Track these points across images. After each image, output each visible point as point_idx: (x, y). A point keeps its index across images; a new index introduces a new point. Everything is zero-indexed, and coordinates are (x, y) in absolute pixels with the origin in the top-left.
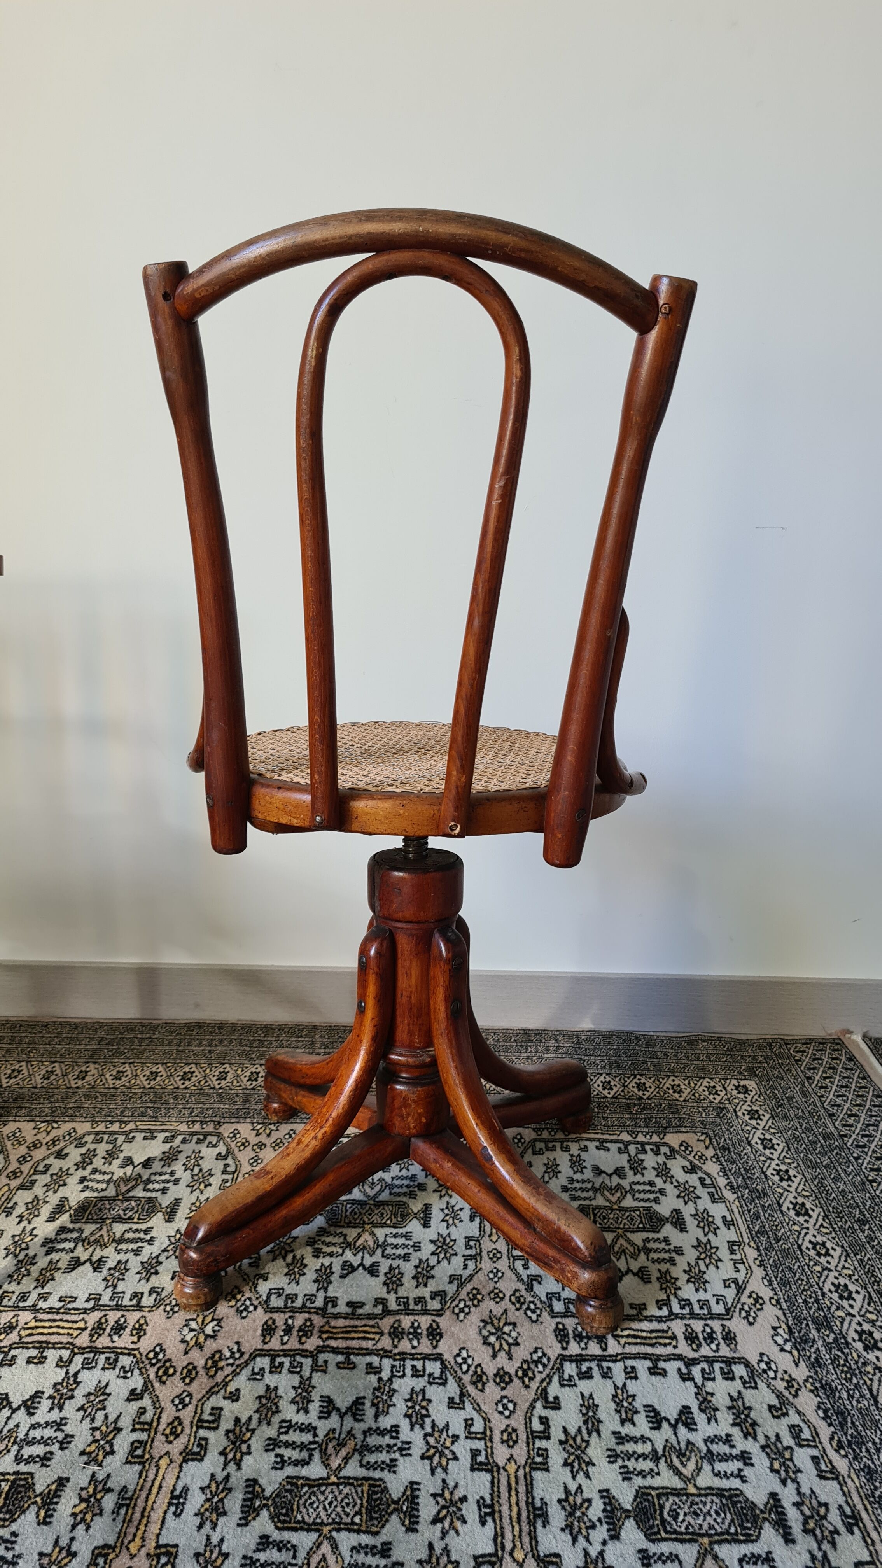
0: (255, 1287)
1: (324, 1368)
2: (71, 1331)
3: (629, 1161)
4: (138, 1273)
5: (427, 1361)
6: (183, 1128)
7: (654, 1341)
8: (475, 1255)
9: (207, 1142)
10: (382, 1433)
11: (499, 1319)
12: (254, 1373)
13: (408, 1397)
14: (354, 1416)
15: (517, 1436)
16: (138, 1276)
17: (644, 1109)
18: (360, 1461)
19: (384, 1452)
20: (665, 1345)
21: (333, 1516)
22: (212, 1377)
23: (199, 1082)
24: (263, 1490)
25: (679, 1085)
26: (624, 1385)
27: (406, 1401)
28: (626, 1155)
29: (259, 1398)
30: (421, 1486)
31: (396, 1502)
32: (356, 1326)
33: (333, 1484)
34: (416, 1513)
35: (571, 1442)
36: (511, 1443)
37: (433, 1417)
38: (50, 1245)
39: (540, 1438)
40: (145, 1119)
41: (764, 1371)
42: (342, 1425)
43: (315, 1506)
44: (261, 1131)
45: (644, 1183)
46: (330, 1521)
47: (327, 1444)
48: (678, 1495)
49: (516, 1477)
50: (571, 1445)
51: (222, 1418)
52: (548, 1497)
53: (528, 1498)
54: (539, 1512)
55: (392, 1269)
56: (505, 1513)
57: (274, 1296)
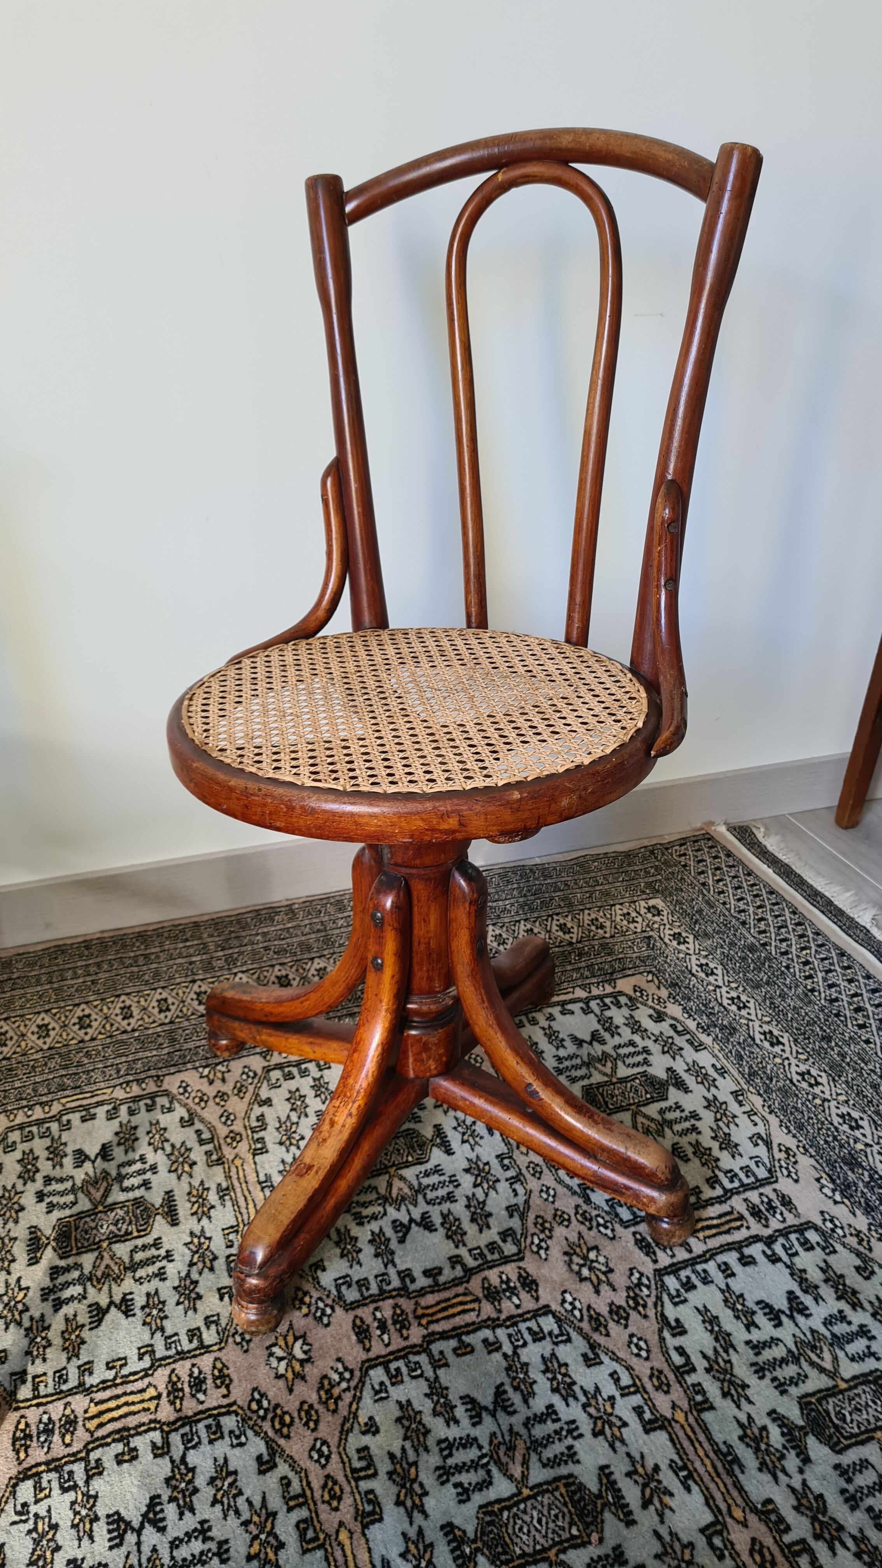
0: (318, 1283)
1: (443, 1361)
2: (145, 1405)
3: (599, 1021)
4: (178, 1303)
5: (539, 1319)
6: (119, 1094)
7: (727, 1227)
8: (517, 1176)
9: (158, 1107)
10: (541, 1419)
11: (580, 1247)
12: (377, 1393)
13: (543, 1368)
14: (504, 1409)
15: (666, 1378)
16: (181, 1307)
17: (580, 955)
18: (540, 1460)
19: (557, 1441)
20: (738, 1228)
21: (550, 1535)
22: (335, 1411)
23: (104, 1027)
24: (464, 1532)
25: (597, 920)
26: (727, 1285)
27: (544, 1372)
28: (592, 1015)
29: (399, 1420)
30: (612, 1469)
31: (599, 1496)
32: (449, 1299)
33: (529, 1498)
34: (623, 1501)
35: (716, 1367)
36: (665, 1388)
37: (579, 1383)
38: (52, 1297)
39: (687, 1372)
40: (67, 1093)
41: (833, 1230)
42: (499, 1425)
43: (525, 1530)
44: (211, 1077)
45: (625, 1045)
46: (550, 1542)
47: (497, 1453)
48: (834, 1395)
49: (689, 1425)
50: (717, 1371)
51: (375, 1459)
52: (728, 1438)
53: (712, 1445)
54: (730, 1458)
55: (444, 1216)
56: (701, 1470)
57: (344, 1287)
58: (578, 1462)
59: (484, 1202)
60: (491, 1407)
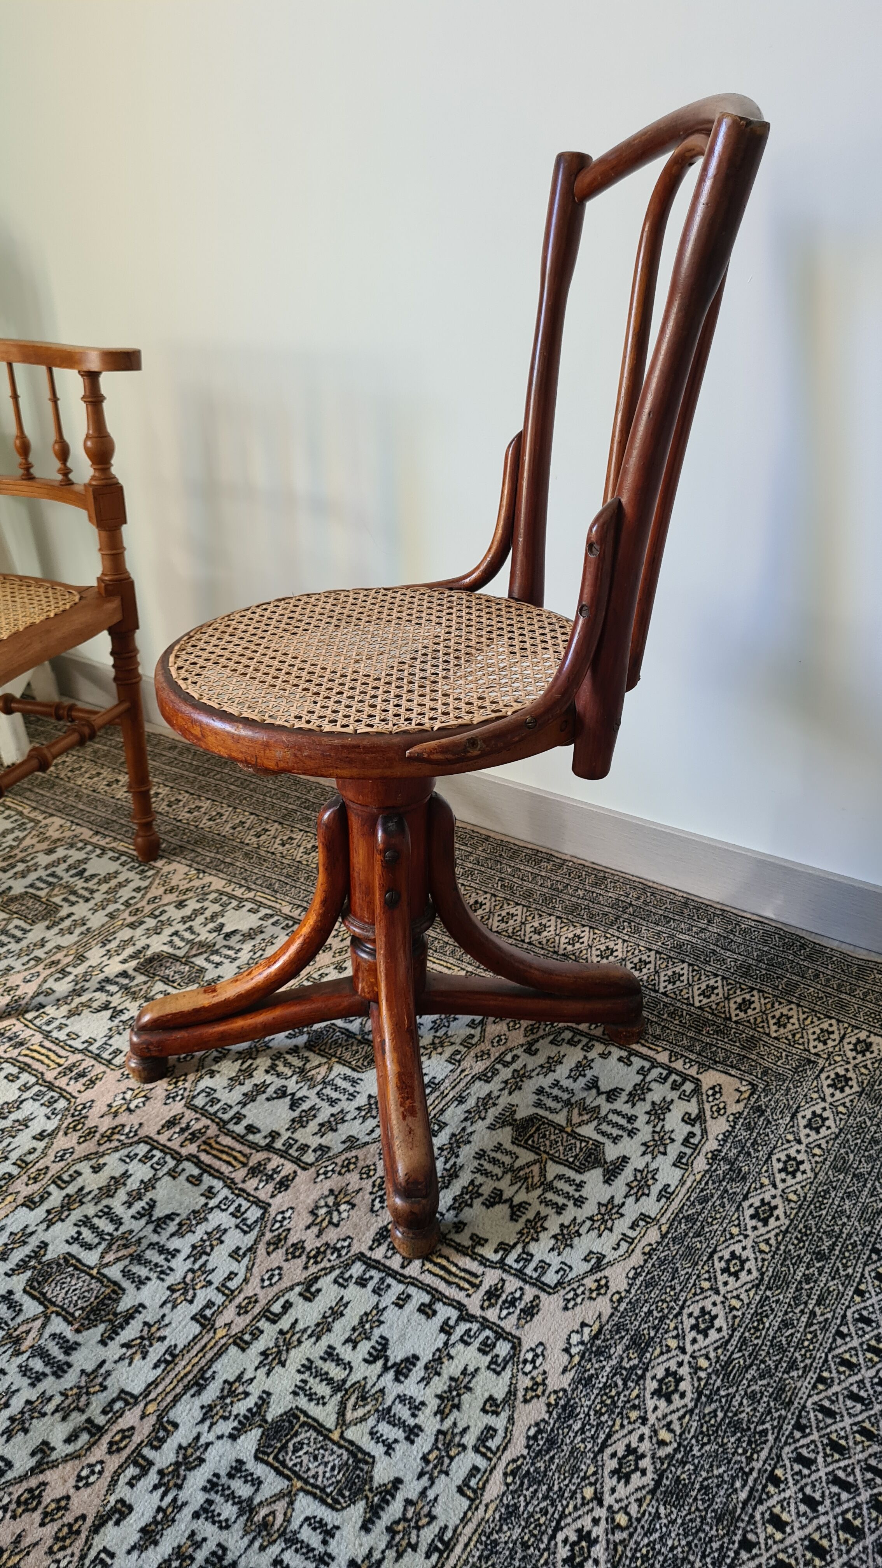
0: (198, 1081)
1: (176, 1175)
2: (51, 1063)
3: (636, 1085)
5: (254, 1206)
6: (286, 910)
7: (455, 1280)
10: (162, 1250)
11: (346, 1195)
12: (128, 1156)
13: (209, 1230)
14: (158, 1226)
15: (253, 1308)
17: (718, 1032)
18: (125, 1267)
19: (148, 1268)
20: (462, 1289)
21: (66, 1301)
22: (99, 1145)
24: (45, 1255)
25: (790, 1017)
26: (385, 1308)
27: (206, 1233)
28: (641, 1077)
29: (112, 1178)
30: (144, 1311)
31: (116, 1314)
32: (233, 1149)
33: (91, 1275)
34: (120, 1330)
35: (289, 1336)
36: (242, 1312)
37: (211, 1258)
38: (103, 984)
39: (268, 1319)
40: (267, 891)
41: (525, 1361)
42: (141, 1230)
43: (63, 1286)
45: (624, 1115)
46: (61, 1304)
47: (117, 1241)
48: (319, 1433)
49: (216, 1342)
50: (285, 1339)
51: (74, 1182)
52: (221, 1373)
53: (206, 1365)
54: (201, 1382)
55: (312, 1108)
56: (179, 1368)
57: (204, 1094)
58: (138, 1289)
59: (346, 1121)
60: (153, 1219)
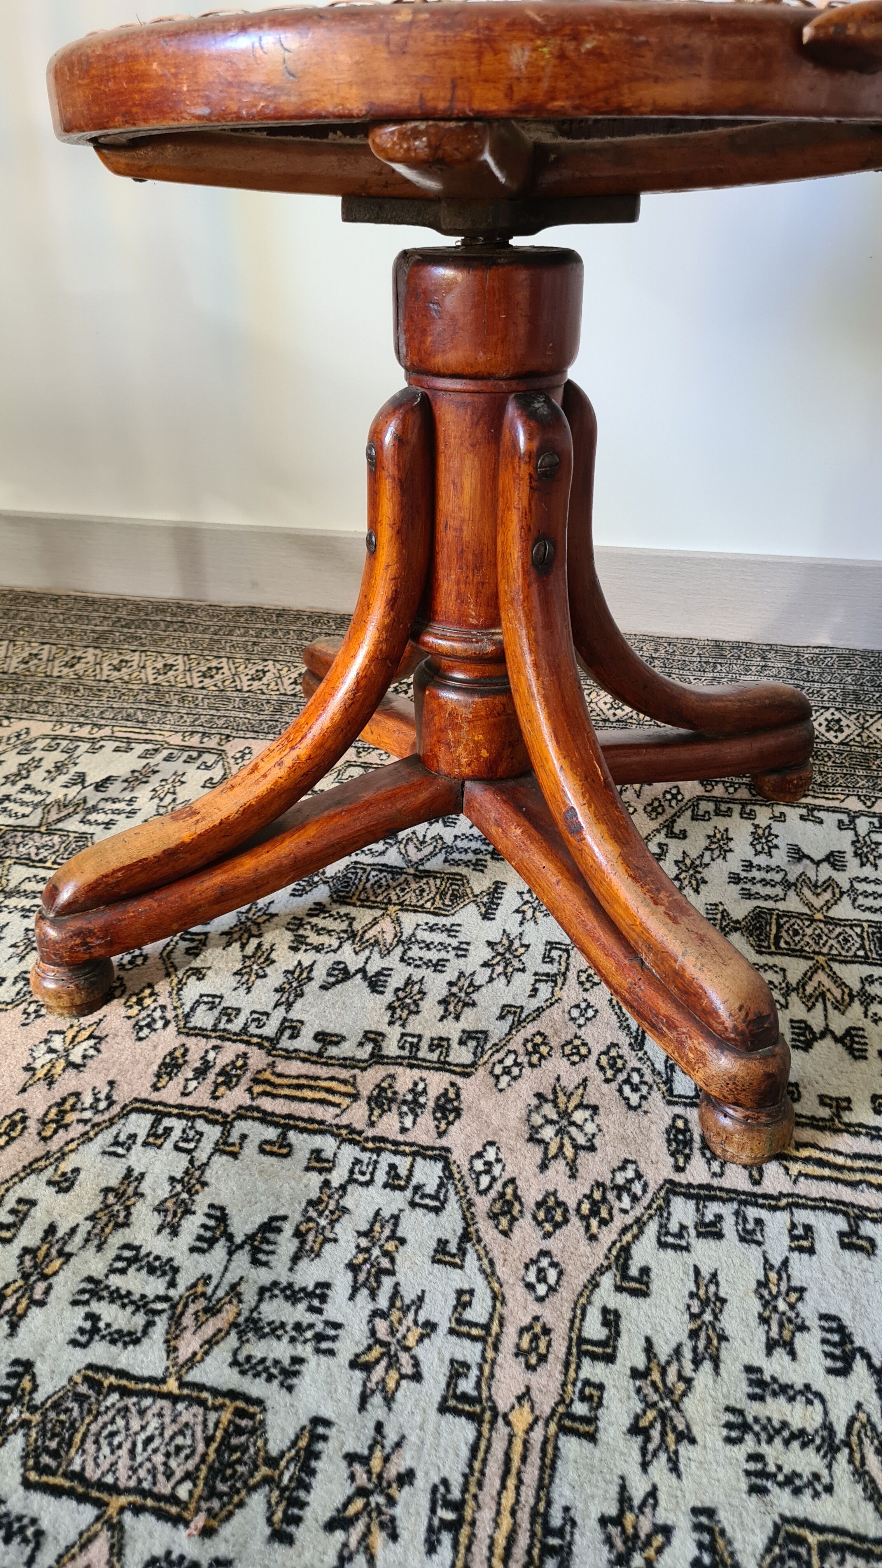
0: (180, 990)
1: (235, 1149)
3: (853, 843)
5: (419, 1159)
6: (176, 740)
7: (858, 1176)
8: (555, 975)
9: (199, 761)
10: (293, 1294)
11: (569, 1096)
12: (116, 1143)
13: (364, 1227)
14: (255, 1251)
15: (549, 1345)
18: (235, 1353)
19: (286, 1339)
21: (142, 1473)
22: (45, 1139)
23: (224, 681)
24: (35, 1388)
26: (785, 1263)
27: (360, 1234)
28: (851, 833)
29: (107, 1190)
30: (332, 1432)
31: (272, 1462)
32: (317, 1078)
33: (168, 1396)
34: (302, 1494)
35: (656, 1376)
36: (533, 1360)
37: (400, 1277)
39: (594, 1357)
42: (226, 1269)
43: (116, 1442)
45: (874, 881)
46: (132, 1483)
47: (186, 1306)
49: (526, 1442)
50: (653, 1384)
51: (29, 1221)
52: (580, 1506)
53: (538, 1499)
54: (554, 1541)
55: (409, 982)
56: (484, 1529)
57: (203, 1007)
58: (290, 1389)
59: (480, 986)
60: (238, 1240)
